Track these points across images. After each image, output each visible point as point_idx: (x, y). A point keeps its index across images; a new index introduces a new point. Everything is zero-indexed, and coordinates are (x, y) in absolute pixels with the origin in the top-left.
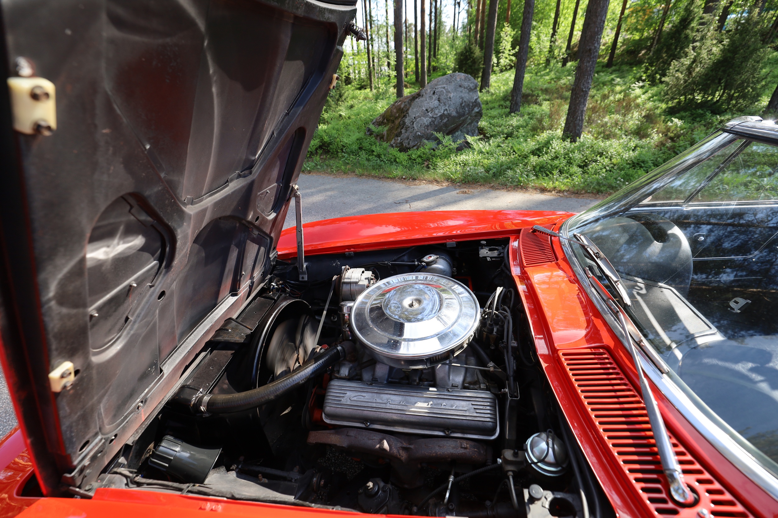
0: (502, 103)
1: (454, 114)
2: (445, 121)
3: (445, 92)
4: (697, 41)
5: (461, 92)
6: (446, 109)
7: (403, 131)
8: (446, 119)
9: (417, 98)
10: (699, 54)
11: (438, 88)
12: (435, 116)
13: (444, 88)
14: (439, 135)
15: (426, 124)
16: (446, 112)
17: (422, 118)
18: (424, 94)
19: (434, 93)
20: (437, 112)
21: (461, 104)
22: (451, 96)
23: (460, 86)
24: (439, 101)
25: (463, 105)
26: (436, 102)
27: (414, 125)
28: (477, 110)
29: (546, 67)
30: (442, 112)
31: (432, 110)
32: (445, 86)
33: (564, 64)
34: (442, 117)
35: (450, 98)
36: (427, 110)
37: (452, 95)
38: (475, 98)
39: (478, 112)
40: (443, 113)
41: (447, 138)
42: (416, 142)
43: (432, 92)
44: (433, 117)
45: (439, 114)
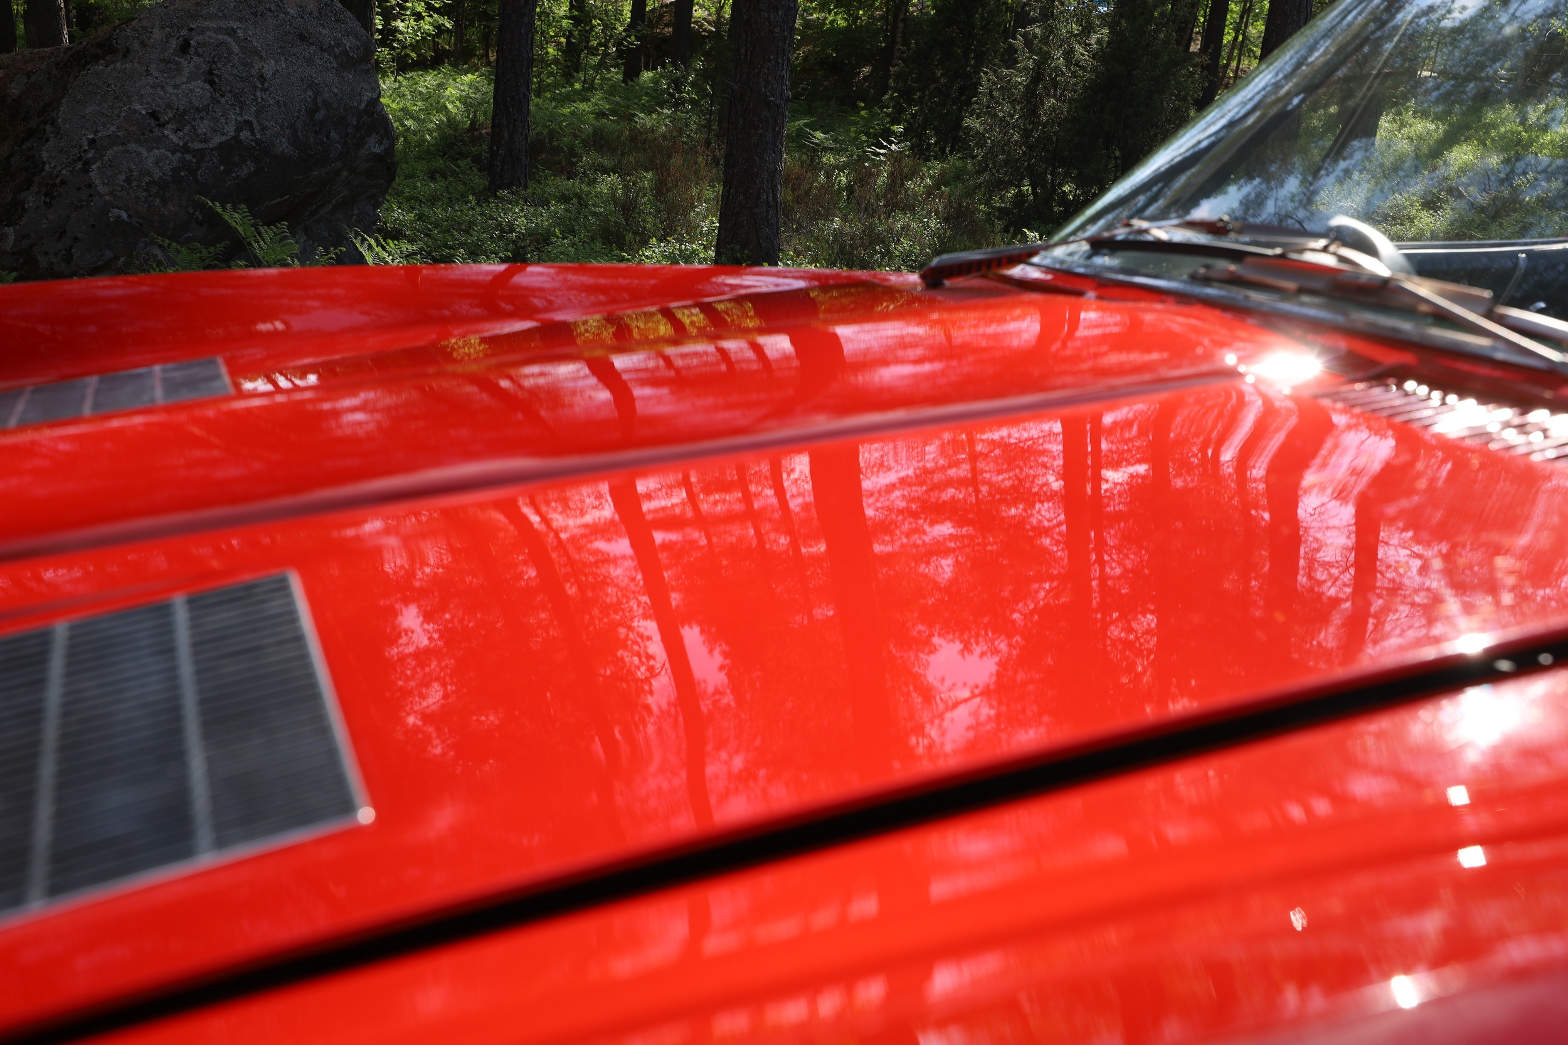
0: (440, 163)
1: (283, 146)
2: (244, 172)
3: (236, 49)
4: (1033, 21)
5: (309, 61)
6: (249, 124)
7: (31, 199)
8: (251, 166)
9: (96, 58)
10: (1046, 57)
11: (202, 31)
12: (197, 146)
13: (232, 32)
14: (236, 219)
15: (157, 174)
16: (245, 134)
17: (133, 146)
18: (136, 45)
19: (185, 48)
20: (203, 127)
21: (312, 112)
22: (268, 73)
23: (302, 38)
24: (212, 83)
25: (319, 116)
26: (199, 86)
27: (94, 175)
28: (377, 150)
29: (568, 77)
30: (230, 130)
31: (181, 118)
32: (235, 24)
33: (631, 73)
34: (230, 150)
35: (262, 78)
36: (154, 115)
37: (269, 68)
38: (367, 96)
39: (378, 158)
40: (236, 137)
41: (268, 233)
42: (109, 254)
43: (174, 44)
44: (186, 149)
45: (217, 140)
